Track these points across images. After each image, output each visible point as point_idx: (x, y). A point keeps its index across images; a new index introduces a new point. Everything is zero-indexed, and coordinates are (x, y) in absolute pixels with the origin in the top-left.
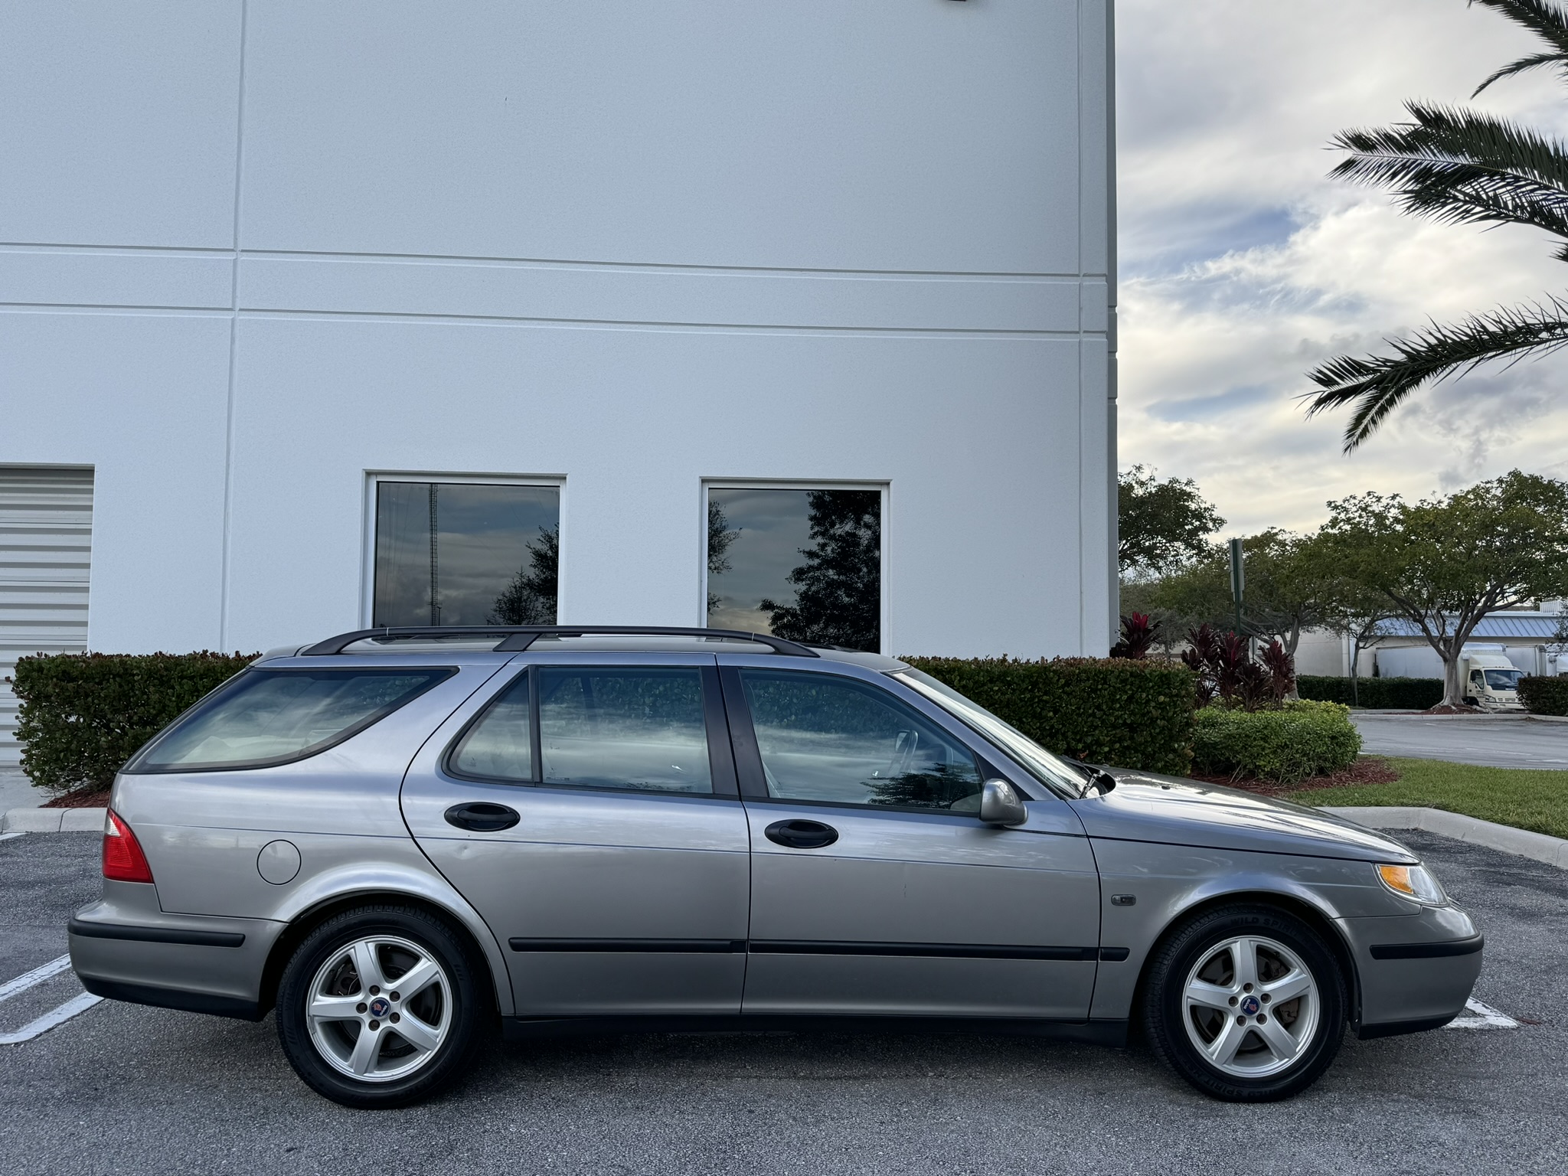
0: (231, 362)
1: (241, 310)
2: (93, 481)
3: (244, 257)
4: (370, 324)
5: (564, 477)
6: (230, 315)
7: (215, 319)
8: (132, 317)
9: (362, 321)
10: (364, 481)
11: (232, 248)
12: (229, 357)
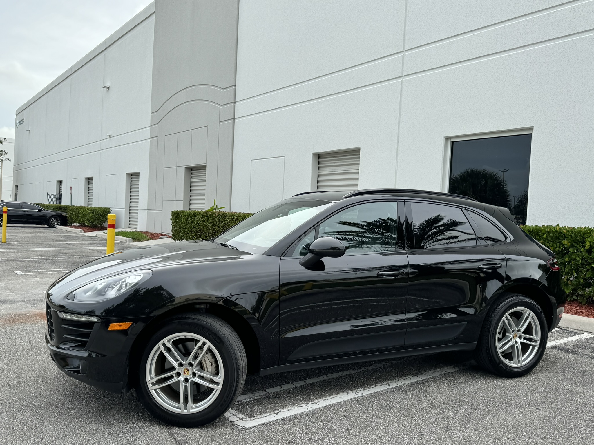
0: (401, 99)
1: (405, 76)
2: (360, 154)
3: (407, 53)
4: (449, 69)
5: (533, 128)
6: (400, 79)
7: (396, 82)
8: (372, 88)
9: (446, 69)
10: (444, 142)
11: (402, 50)
12: (399, 97)
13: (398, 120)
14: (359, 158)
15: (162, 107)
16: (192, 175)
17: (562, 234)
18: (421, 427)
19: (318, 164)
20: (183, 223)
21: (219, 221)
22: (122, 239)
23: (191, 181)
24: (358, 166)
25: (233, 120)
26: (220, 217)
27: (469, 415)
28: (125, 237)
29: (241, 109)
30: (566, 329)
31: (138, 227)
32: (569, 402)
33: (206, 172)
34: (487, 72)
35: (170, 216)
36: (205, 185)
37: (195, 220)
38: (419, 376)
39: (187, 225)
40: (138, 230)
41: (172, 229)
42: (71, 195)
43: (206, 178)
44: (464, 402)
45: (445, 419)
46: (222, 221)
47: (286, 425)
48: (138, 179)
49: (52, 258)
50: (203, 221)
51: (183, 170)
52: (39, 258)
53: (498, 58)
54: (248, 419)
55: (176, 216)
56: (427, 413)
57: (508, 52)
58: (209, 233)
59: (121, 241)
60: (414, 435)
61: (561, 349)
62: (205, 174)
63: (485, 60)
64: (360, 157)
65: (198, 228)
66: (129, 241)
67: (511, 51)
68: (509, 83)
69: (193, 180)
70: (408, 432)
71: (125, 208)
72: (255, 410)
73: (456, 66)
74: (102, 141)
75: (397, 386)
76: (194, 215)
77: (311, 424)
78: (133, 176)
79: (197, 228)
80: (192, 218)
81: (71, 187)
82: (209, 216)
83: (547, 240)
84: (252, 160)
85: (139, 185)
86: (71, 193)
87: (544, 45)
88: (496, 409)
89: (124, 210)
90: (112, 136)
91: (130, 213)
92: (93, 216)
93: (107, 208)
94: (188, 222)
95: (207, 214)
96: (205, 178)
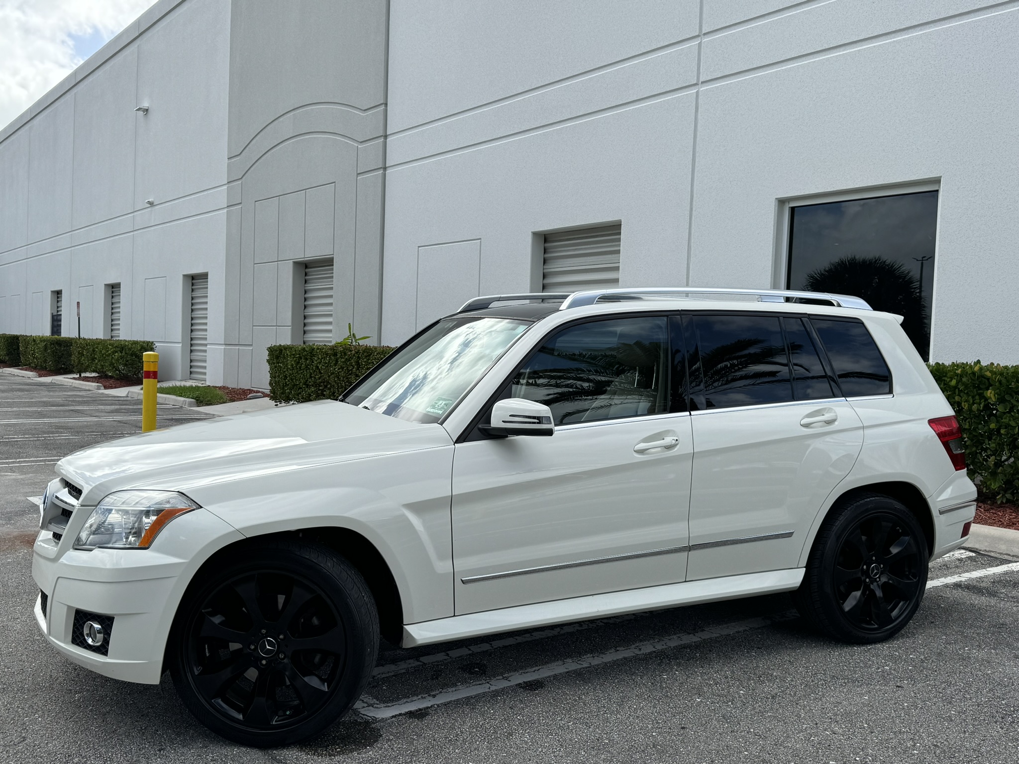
0: (696, 126)
1: (702, 83)
2: (620, 233)
3: (706, 39)
4: (785, 70)
5: (940, 180)
6: (695, 90)
7: (687, 94)
8: (642, 107)
9: (779, 69)
10: (777, 208)
11: (697, 34)
12: (693, 123)
13: (691, 167)
14: (619, 240)
15: (249, 146)
16: (307, 278)
17: (985, 378)
18: (685, 715)
19: (545, 253)
20: (291, 369)
21: (358, 363)
22: (176, 400)
23: (306, 288)
24: (616, 255)
25: (382, 169)
26: (358, 357)
27: (773, 697)
28: (181, 396)
29: (397, 149)
30: (989, 554)
31: (207, 377)
32: (958, 675)
33: (333, 270)
34: (854, 74)
35: (266, 355)
36: (331, 296)
37: (313, 362)
38: (696, 634)
39: (297, 372)
40: (208, 383)
41: (271, 380)
42: (79, 318)
43: (334, 283)
44: (768, 676)
45: (730, 703)
46: (364, 363)
47: (448, 713)
48: (206, 286)
49: (44, 437)
50: (328, 365)
51: (290, 266)
52: (19, 438)
53: (874, 46)
54: (382, 705)
55: (277, 354)
56: (699, 694)
57: (893, 35)
58: (338, 387)
59: (174, 405)
60: (670, 728)
61: (968, 589)
62: (332, 275)
63: (851, 51)
64: (620, 238)
65: (319, 378)
66: (190, 405)
67: (899, 33)
68: (896, 94)
69: (310, 286)
70: (660, 723)
71: (183, 342)
72: (396, 691)
73: (797, 63)
74: (135, 214)
75: (654, 650)
76: (311, 353)
77: (492, 711)
78: (196, 281)
79: (317, 377)
80: (307, 359)
81: (78, 303)
82: (339, 355)
83: (957, 390)
84: (419, 247)
85: (207, 297)
86: (78, 314)
87: (960, 21)
88: (825, 687)
89: (180, 345)
90: (155, 204)
91: (191, 351)
92: (122, 357)
93: (148, 343)
94: (300, 367)
95: (335, 351)
96: (332, 281)
